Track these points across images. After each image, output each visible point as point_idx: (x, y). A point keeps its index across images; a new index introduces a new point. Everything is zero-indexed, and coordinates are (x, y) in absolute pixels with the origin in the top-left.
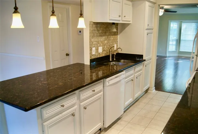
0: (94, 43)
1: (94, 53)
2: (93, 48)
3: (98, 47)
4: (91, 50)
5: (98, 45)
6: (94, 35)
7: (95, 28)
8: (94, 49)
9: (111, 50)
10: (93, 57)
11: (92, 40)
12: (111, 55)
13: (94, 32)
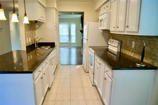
1: (27, 42)
4: (26, 40)
5: (29, 36)
6: (26, 29)
9: (35, 40)
10: (27, 45)
11: (26, 33)
12: (36, 43)
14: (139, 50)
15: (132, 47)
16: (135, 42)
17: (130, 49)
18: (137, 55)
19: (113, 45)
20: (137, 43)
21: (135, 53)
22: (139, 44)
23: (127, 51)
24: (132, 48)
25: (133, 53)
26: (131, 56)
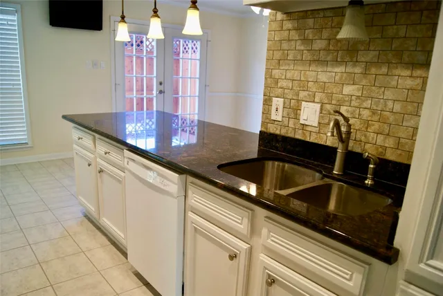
0: (282, 83)
1: (277, 116)
2: (274, 99)
3: (299, 101)
4: (267, 102)
5: (302, 94)
6: (285, 55)
7: (293, 33)
8: (278, 102)
10: (273, 129)
11: (274, 72)
12: (341, 151)
13: (285, 46)
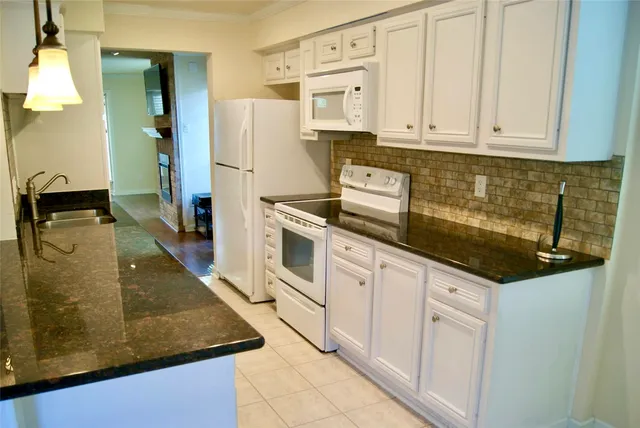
9: (32, 186)
12: (34, 202)
14: (510, 205)
15: (476, 194)
16: (490, 176)
17: (462, 201)
18: (505, 222)
19: (369, 187)
20: (497, 181)
21: (489, 214)
22: (509, 185)
23: (448, 209)
24: (475, 199)
25: (480, 217)
26: (468, 228)
